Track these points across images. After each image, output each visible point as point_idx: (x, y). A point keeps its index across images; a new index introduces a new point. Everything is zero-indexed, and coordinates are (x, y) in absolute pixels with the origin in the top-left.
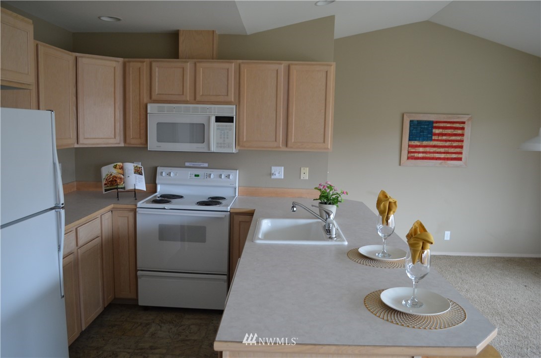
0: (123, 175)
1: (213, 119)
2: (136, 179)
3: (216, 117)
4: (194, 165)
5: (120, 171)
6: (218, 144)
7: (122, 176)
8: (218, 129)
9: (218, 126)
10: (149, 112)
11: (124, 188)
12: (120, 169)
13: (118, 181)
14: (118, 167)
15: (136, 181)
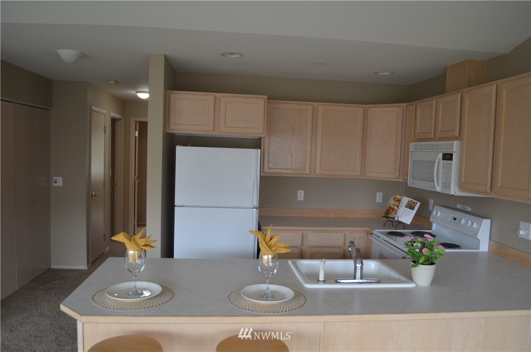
0: (398, 207)
1: (440, 156)
2: (404, 212)
3: (443, 154)
4: (462, 207)
5: (397, 203)
6: (442, 183)
7: (396, 208)
8: (443, 167)
9: (443, 164)
10: (410, 150)
11: (394, 218)
12: (397, 201)
13: (390, 211)
14: (396, 199)
15: (403, 214)
